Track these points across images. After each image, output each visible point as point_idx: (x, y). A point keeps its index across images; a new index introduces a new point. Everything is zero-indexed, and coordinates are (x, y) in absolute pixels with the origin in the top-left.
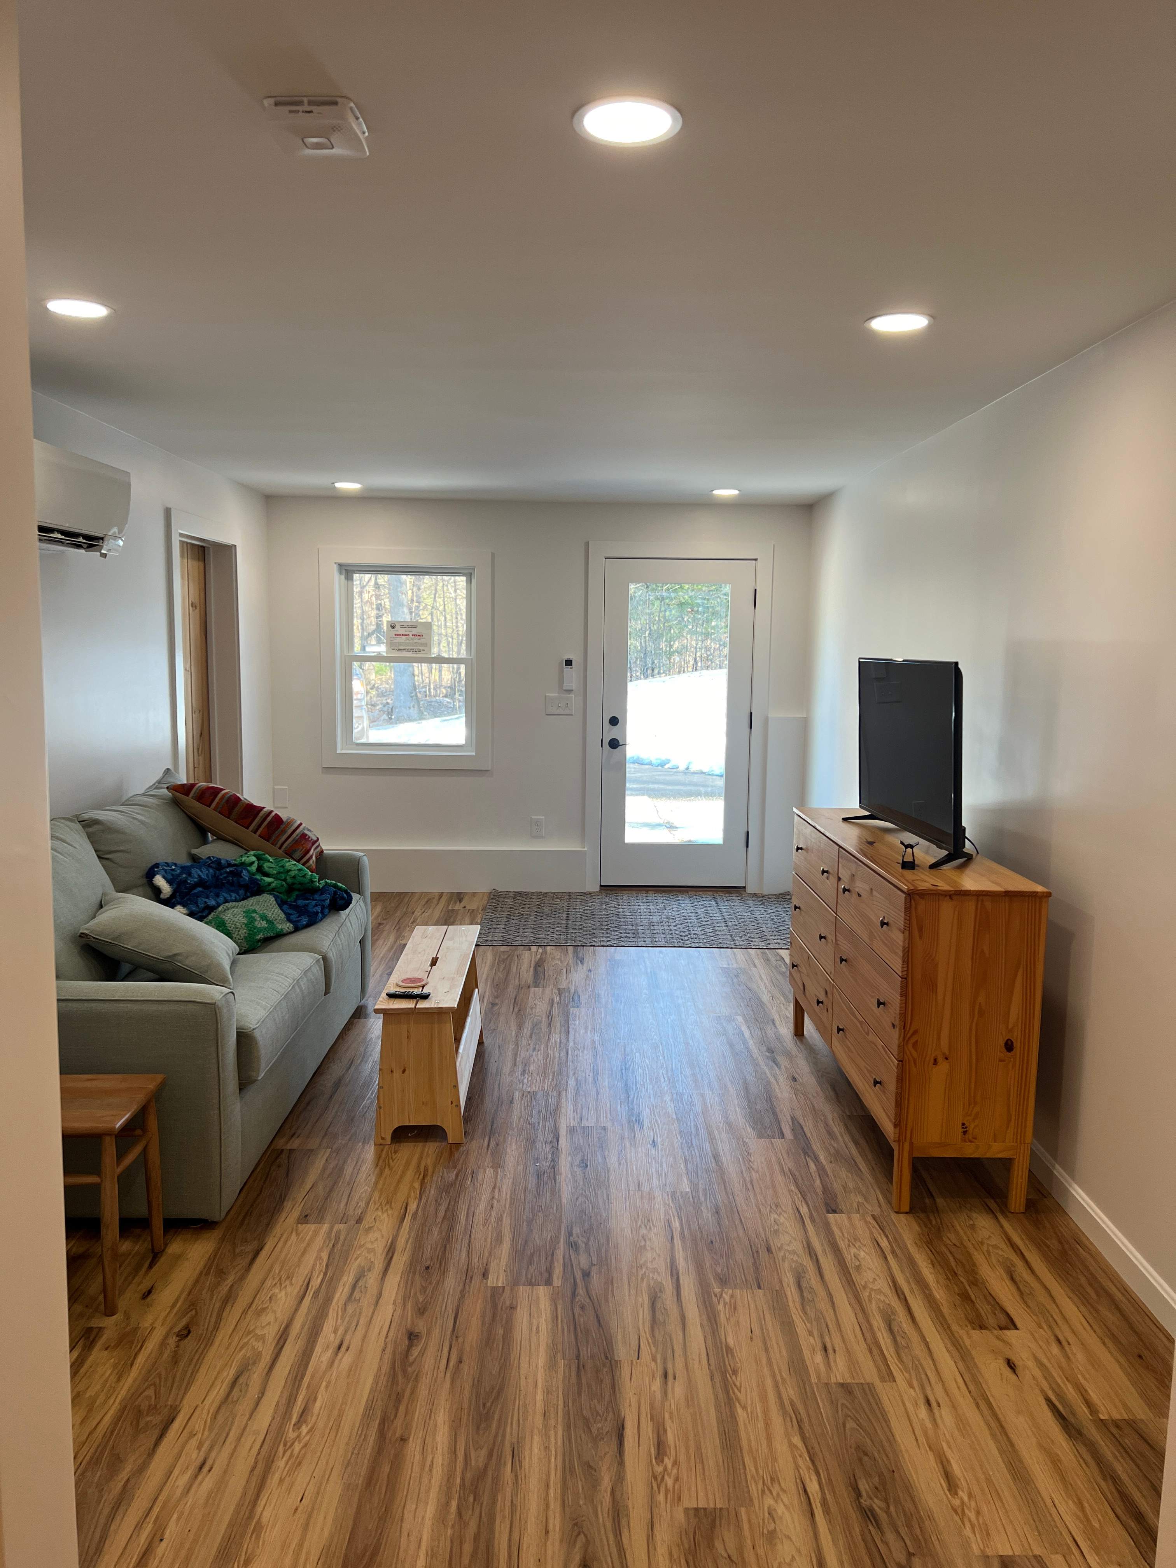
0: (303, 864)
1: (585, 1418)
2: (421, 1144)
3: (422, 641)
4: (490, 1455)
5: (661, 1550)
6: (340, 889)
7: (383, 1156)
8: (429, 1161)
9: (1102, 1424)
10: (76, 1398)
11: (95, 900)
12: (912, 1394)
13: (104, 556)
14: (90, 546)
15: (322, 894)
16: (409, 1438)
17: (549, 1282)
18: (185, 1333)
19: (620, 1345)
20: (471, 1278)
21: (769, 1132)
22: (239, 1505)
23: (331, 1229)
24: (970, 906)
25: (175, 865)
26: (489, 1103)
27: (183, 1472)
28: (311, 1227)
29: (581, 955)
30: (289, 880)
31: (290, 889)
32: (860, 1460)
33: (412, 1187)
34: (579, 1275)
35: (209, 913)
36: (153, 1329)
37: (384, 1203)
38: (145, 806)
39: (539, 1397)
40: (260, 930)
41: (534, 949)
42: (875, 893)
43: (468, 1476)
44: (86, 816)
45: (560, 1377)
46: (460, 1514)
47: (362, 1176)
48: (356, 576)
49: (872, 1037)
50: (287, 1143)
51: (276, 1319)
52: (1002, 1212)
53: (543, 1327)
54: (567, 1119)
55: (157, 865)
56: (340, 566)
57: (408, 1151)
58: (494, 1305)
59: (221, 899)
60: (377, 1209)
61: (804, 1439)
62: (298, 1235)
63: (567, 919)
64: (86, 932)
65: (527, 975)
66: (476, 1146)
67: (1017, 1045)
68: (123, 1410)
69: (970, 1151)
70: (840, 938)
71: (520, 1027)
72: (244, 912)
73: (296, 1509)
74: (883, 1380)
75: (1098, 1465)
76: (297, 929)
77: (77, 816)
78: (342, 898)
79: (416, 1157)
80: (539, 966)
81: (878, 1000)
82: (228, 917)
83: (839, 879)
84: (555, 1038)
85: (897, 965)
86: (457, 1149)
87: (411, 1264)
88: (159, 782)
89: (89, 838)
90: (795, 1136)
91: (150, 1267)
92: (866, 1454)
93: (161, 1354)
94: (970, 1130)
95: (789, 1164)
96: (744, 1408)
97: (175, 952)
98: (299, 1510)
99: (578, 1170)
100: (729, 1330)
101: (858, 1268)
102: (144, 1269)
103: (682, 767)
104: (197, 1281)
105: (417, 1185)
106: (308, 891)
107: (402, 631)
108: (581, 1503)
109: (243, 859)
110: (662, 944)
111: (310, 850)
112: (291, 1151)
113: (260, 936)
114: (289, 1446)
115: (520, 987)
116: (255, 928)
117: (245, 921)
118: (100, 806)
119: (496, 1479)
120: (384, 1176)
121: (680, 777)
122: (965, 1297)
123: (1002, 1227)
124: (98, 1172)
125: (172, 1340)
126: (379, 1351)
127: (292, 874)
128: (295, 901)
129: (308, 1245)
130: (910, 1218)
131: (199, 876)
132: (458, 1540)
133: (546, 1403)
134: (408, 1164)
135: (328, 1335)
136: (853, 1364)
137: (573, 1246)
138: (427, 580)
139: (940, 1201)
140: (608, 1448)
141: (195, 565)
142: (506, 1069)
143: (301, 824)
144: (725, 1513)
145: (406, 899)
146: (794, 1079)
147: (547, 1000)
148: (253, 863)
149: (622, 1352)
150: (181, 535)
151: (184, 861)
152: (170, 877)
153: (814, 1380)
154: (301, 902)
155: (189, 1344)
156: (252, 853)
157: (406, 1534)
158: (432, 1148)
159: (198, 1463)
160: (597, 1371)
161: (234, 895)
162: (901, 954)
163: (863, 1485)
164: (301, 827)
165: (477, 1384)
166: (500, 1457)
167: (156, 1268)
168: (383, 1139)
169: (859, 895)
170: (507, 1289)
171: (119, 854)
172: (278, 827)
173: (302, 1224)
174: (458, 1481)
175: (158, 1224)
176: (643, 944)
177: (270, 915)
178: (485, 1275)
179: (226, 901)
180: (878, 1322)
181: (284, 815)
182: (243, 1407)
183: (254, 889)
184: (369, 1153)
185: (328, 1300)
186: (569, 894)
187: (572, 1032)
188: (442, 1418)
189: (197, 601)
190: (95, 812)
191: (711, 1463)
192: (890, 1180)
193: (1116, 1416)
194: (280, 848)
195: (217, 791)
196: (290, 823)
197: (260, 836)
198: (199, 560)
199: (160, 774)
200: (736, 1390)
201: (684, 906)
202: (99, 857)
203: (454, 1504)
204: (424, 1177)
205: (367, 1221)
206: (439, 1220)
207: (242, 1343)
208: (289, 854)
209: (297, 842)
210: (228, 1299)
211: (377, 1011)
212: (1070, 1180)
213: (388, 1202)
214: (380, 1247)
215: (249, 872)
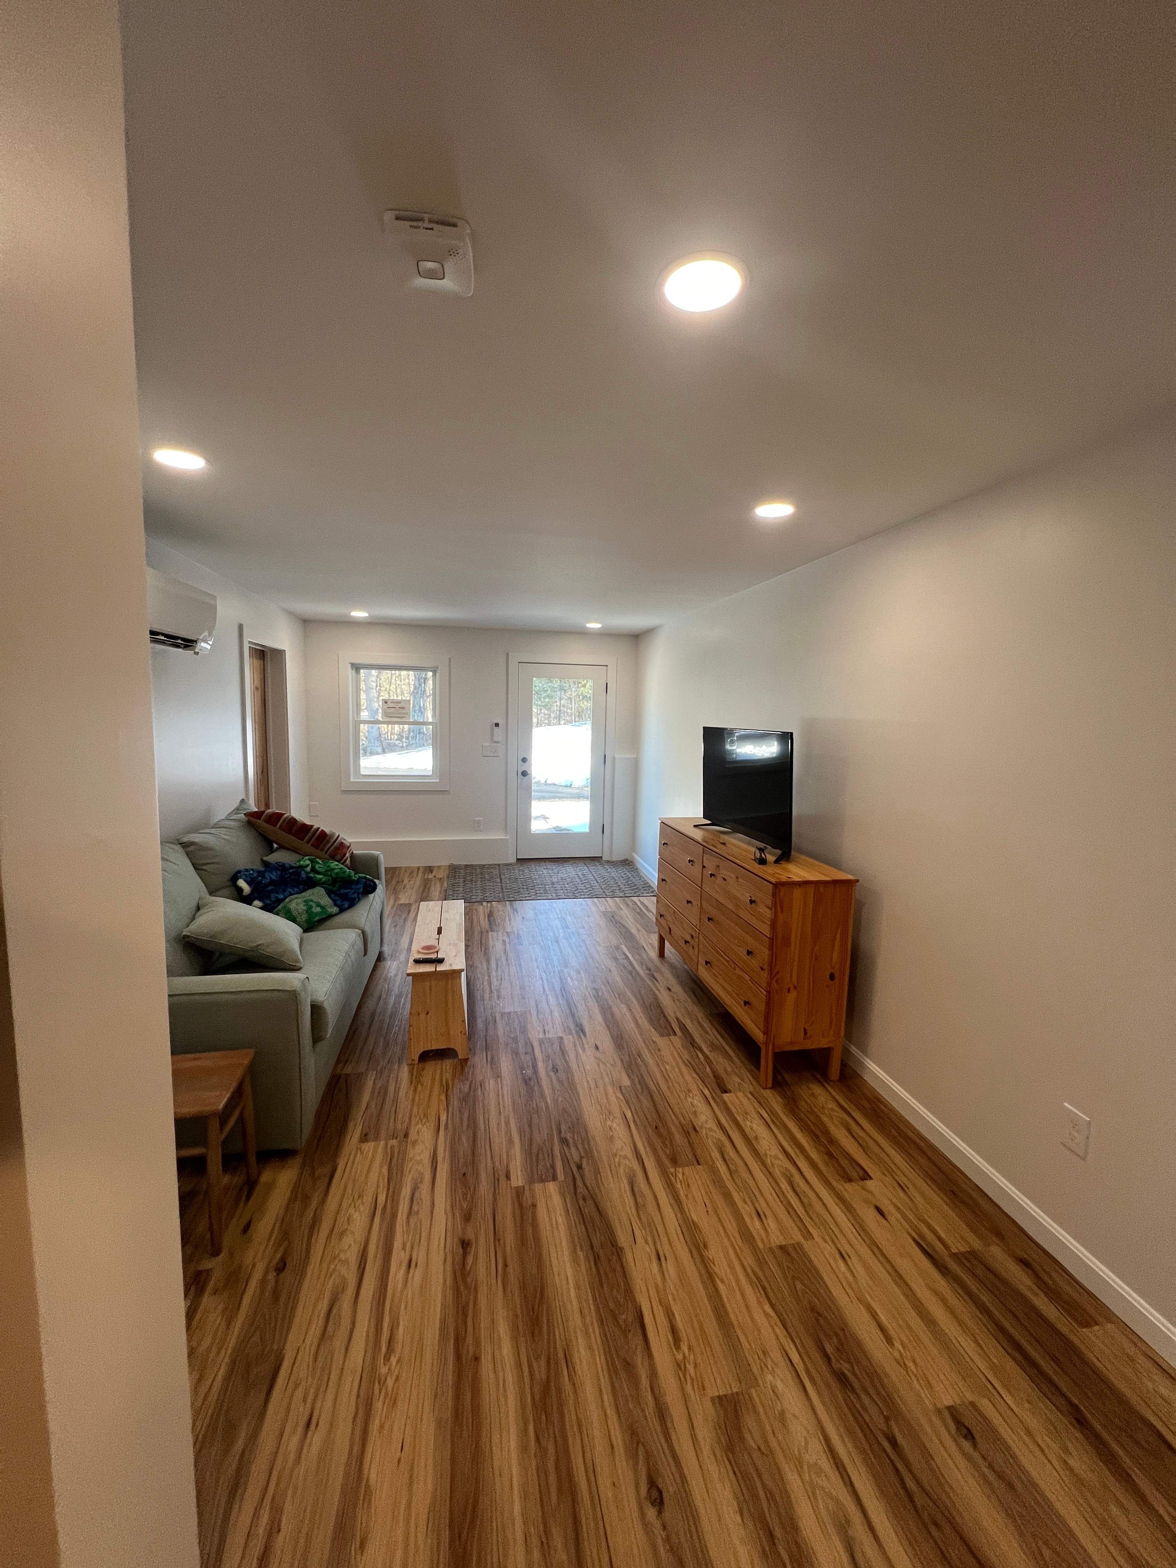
0: (342, 864)
1: (611, 1310)
2: (440, 1062)
3: (404, 711)
4: (548, 1363)
5: (706, 1451)
6: (369, 880)
7: (415, 1074)
8: (448, 1075)
9: (956, 1256)
10: (191, 1353)
11: (193, 904)
12: (829, 1248)
13: (197, 653)
14: (186, 647)
15: (356, 885)
16: (480, 1355)
17: (554, 1178)
18: (281, 1268)
19: (619, 1230)
20: (498, 1180)
21: (666, 1031)
22: (348, 1464)
23: (386, 1144)
24: (811, 890)
25: (253, 870)
26: (480, 1024)
27: (294, 1432)
28: (372, 1144)
29: (515, 907)
30: (334, 876)
31: (335, 881)
32: (817, 1320)
33: (440, 1100)
34: (575, 1169)
35: (279, 904)
36: (254, 1265)
37: (422, 1117)
38: (230, 828)
39: (573, 1294)
40: (317, 914)
41: (485, 904)
42: (740, 880)
43: (536, 1390)
44: (185, 839)
45: (584, 1271)
46: (537, 1439)
47: (402, 1093)
48: (362, 671)
49: (738, 971)
50: (342, 1069)
51: (355, 1241)
52: (826, 1082)
53: (560, 1220)
54: (535, 1035)
55: (239, 872)
56: (352, 665)
57: (432, 1069)
58: (521, 1205)
59: (287, 893)
60: (418, 1123)
61: (772, 1306)
62: (362, 1153)
63: (501, 882)
64: (189, 934)
65: (484, 923)
66: (479, 1060)
67: (837, 975)
68: (233, 1362)
69: (810, 1045)
70: (704, 903)
71: (488, 961)
72: (304, 901)
73: (399, 1460)
74: (806, 1239)
75: (970, 1298)
76: (342, 910)
77: (178, 840)
78: (370, 886)
79: (438, 1072)
80: (490, 915)
81: (748, 951)
82: (293, 906)
83: (704, 867)
84: (513, 969)
85: (766, 930)
86: (466, 1063)
87: (452, 1171)
88: (237, 809)
89: (187, 855)
90: (683, 1033)
91: (248, 1198)
92: (820, 1316)
93: (262, 1292)
94: (808, 1031)
95: (686, 1056)
96: (722, 1281)
97: (259, 942)
98: (402, 1459)
99: (552, 1074)
100: (690, 1206)
101: (756, 1138)
102: (242, 1204)
103: (543, 781)
104: (287, 1209)
105: (443, 1097)
106: (347, 882)
107: (392, 705)
108: (631, 1406)
109: (301, 863)
110: (563, 896)
111: (345, 854)
112: (347, 1075)
113: (317, 918)
114: (383, 1383)
115: (482, 933)
116: (313, 913)
117: (305, 908)
118: (195, 830)
119: (559, 1390)
120: (418, 1091)
121: (545, 788)
122: (830, 1155)
123: (830, 1093)
124: (204, 1143)
125: (272, 1276)
126: (441, 1262)
127: (336, 871)
128: (339, 890)
129: (371, 1162)
130: (772, 1091)
131: (271, 878)
132: (542, 1471)
133: (579, 1297)
134: (433, 1080)
135: (399, 1256)
136: (782, 1229)
137: (564, 1141)
138: (386, 674)
139: (787, 1076)
140: (637, 1341)
141: (257, 663)
142: (487, 996)
143: (339, 836)
144: (741, 1397)
145: (397, 873)
146: (669, 989)
147: (501, 941)
148: (308, 865)
149: (623, 1240)
150: (250, 642)
151: (258, 866)
152: (249, 879)
153: (761, 1245)
154: (343, 891)
155: (287, 1275)
156: (307, 858)
157: (498, 1476)
158: (448, 1064)
159: (305, 1418)
160: (609, 1260)
161: (296, 889)
162: (769, 923)
163: (829, 1348)
164: (339, 839)
165: (523, 1286)
166: (557, 1364)
167: (253, 1198)
168: (413, 1060)
169: (724, 879)
170: (527, 1188)
171: (211, 866)
172: (325, 839)
173: (363, 1142)
174: (529, 1400)
175: (253, 1159)
176: (550, 897)
177: (322, 902)
178: (508, 1177)
179: (291, 894)
180: (784, 1185)
181: (327, 830)
182: (338, 1343)
183: (310, 884)
184: (405, 1073)
185: (394, 1215)
186: (499, 865)
187: (523, 964)
188: (503, 1330)
189: (259, 686)
190: (192, 835)
191: (715, 1343)
192: (759, 1069)
193: (962, 1249)
194: (326, 853)
195: (281, 815)
196: (332, 835)
197: (311, 845)
198: (260, 659)
199: (236, 804)
200: (711, 1264)
201: (570, 871)
202: (196, 869)
203: (531, 1427)
204: (447, 1090)
205: (413, 1136)
206: (465, 1127)
207: (331, 1270)
208: (333, 857)
209: (337, 848)
210: (315, 1222)
211: (408, 975)
212: (865, 1057)
213: (424, 1116)
214: (426, 1158)
215: (305, 871)
